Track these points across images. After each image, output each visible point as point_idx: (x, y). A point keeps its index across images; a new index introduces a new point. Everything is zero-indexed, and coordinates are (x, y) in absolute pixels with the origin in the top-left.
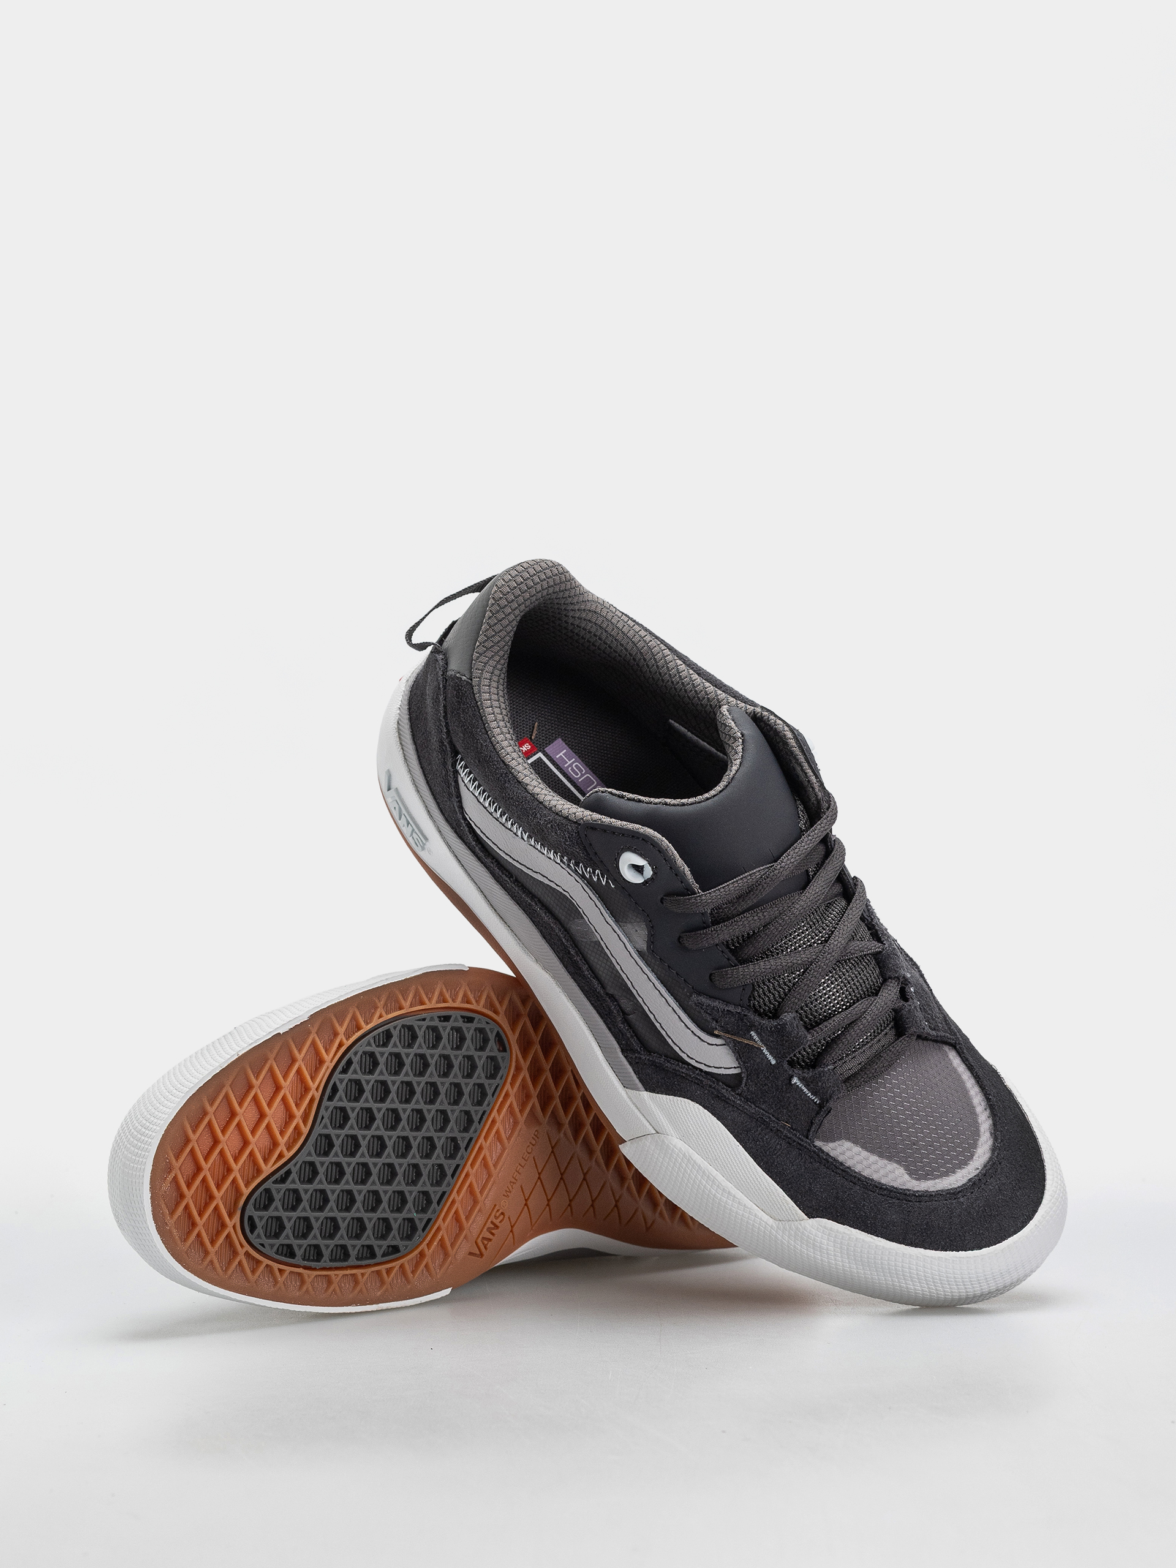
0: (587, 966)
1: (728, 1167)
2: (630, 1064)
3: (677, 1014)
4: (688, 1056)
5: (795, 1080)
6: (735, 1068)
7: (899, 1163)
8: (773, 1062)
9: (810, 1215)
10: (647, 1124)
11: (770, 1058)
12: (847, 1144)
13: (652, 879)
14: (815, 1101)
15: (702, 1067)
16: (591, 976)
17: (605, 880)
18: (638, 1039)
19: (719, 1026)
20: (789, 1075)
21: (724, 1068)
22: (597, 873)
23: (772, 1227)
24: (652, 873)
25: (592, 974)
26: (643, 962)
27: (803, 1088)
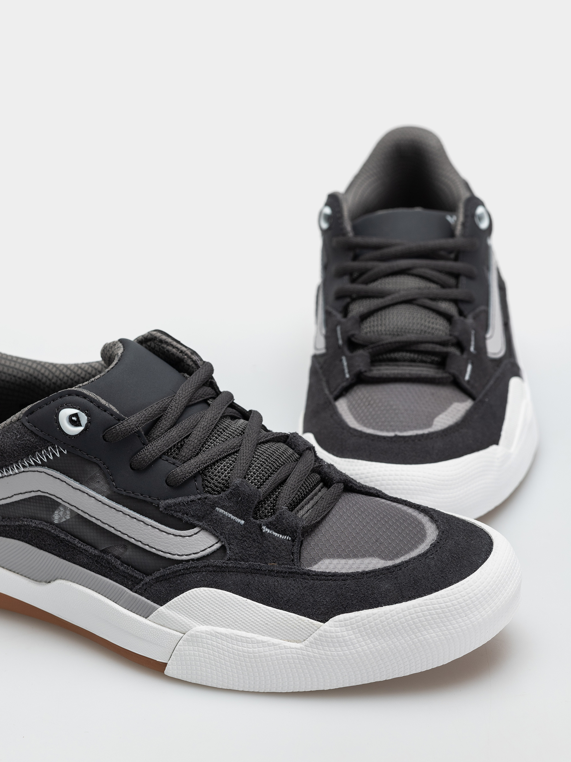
0: (77, 540)
1: (247, 621)
2: (141, 594)
3: (156, 528)
4: (178, 555)
5: (265, 529)
6: (217, 543)
7: (371, 555)
8: (243, 522)
9: (324, 621)
10: (175, 632)
11: (239, 520)
12: (327, 561)
13: (89, 421)
14: (288, 538)
15: (193, 556)
16: (83, 545)
17: (58, 452)
18: (138, 570)
19: (190, 517)
20: (258, 524)
21: (209, 548)
22: (49, 449)
23: (301, 649)
24: (86, 418)
25: (84, 544)
26: (114, 503)
27: (274, 533)
